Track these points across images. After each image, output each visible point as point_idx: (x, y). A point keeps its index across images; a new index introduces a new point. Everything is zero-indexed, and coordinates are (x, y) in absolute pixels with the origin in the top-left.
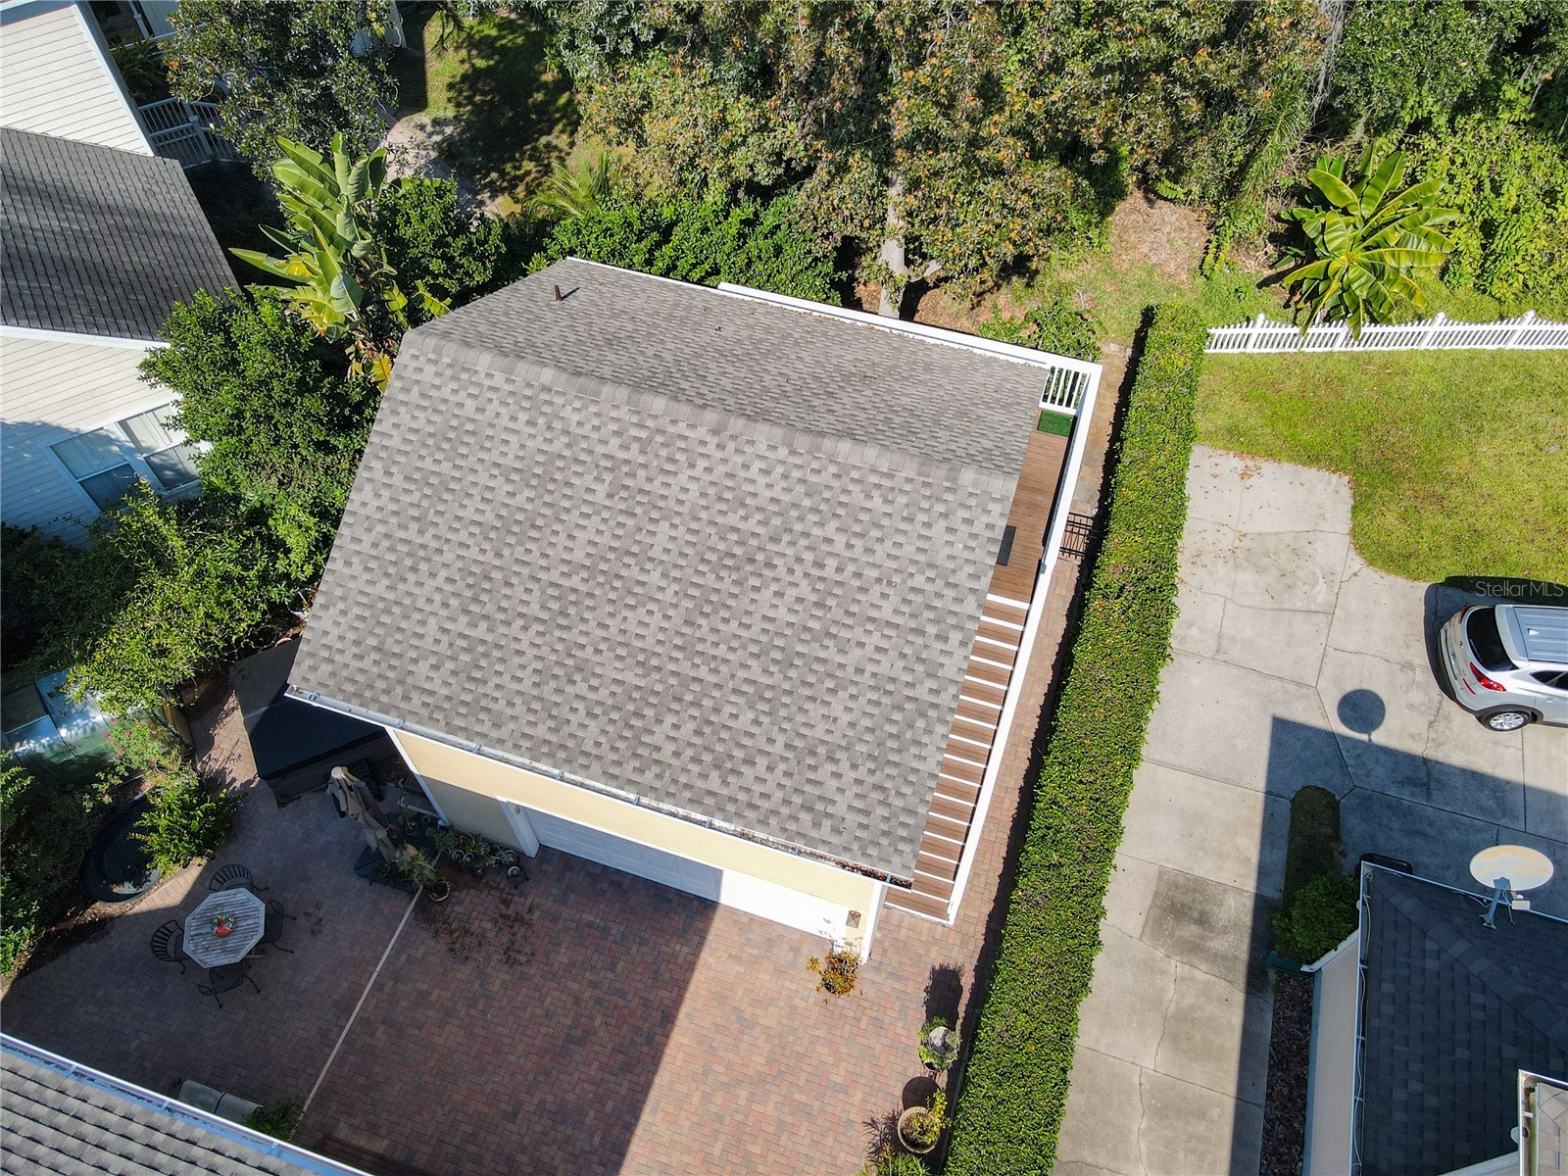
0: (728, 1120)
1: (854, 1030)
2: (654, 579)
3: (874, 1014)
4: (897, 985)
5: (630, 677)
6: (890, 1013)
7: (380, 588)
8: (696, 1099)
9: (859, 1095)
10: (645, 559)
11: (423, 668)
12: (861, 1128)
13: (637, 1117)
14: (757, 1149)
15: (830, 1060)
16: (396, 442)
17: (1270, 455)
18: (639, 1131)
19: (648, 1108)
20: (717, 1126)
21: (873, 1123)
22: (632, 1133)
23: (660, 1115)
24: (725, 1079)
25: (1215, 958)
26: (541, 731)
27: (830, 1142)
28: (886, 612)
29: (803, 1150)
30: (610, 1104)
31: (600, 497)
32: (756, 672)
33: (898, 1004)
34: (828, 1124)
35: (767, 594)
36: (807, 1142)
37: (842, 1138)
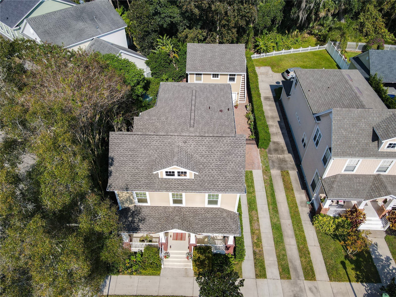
2: (217, 57)
3: (241, 109)
5: (217, 64)
7: (192, 63)
9: (242, 114)
10: (216, 56)
11: (198, 68)
16: (189, 51)
17: (261, 66)
21: (245, 115)
25: (271, 101)
26: (211, 70)
27: (241, 117)
28: (237, 55)
31: (210, 52)
32: (228, 61)
35: (227, 56)
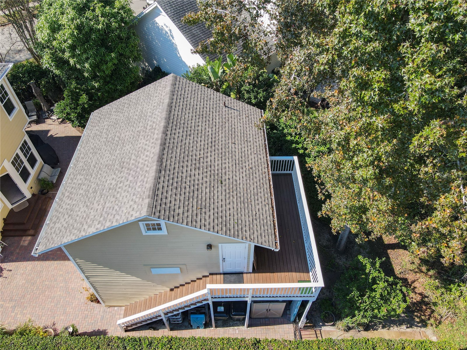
0: (55, 283)
1: (83, 310)
2: (117, 152)
3: (89, 315)
4: (99, 319)
5: (93, 163)
6: (90, 320)
7: (114, 110)
8: (61, 273)
9: (62, 318)
10: (122, 148)
11: (97, 128)
12: (53, 321)
13: (56, 260)
14: (46, 293)
15: (73, 306)
16: (146, 90)
18: (52, 262)
19: (58, 262)
20: (53, 281)
21: (54, 324)
22: (51, 260)
23: (56, 265)
24: (67, 278)
27: (49, 313)
29: (46, 306)
30: (59, 253)
31: (137, 130)
32: (93, 187)
33: (93, 321)
34: (54, 311)
35: (113, 177)
36: (49, 306)
37: (50, 316)
